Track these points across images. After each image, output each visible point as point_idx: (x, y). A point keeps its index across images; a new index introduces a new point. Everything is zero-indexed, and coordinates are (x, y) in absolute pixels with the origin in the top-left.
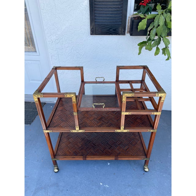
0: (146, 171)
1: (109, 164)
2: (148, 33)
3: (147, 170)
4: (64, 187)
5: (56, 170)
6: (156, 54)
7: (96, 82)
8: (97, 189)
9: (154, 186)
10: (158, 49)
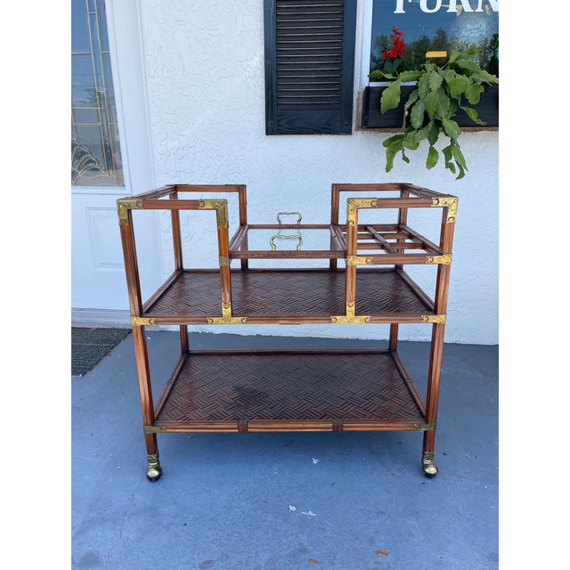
0: (429, 476)
1: (315, 462)
2: (407, 113)
3: (431, 470)
4: (175, 517)
5: (155, 473)
6: (431, 163)
7: (280, 227)
8: (281, 521)
9: (458, 513)
10: (433, 152)
